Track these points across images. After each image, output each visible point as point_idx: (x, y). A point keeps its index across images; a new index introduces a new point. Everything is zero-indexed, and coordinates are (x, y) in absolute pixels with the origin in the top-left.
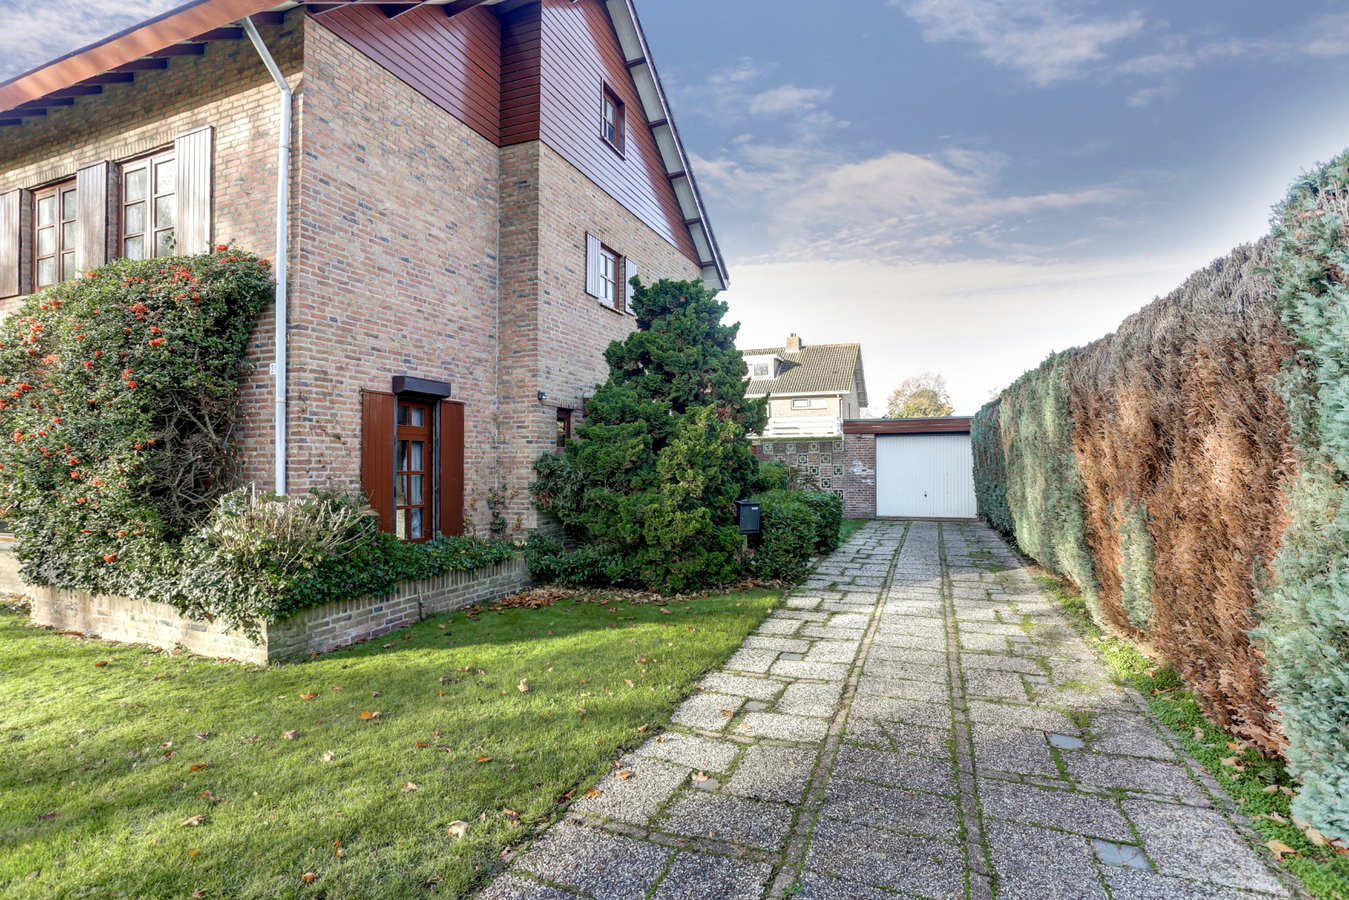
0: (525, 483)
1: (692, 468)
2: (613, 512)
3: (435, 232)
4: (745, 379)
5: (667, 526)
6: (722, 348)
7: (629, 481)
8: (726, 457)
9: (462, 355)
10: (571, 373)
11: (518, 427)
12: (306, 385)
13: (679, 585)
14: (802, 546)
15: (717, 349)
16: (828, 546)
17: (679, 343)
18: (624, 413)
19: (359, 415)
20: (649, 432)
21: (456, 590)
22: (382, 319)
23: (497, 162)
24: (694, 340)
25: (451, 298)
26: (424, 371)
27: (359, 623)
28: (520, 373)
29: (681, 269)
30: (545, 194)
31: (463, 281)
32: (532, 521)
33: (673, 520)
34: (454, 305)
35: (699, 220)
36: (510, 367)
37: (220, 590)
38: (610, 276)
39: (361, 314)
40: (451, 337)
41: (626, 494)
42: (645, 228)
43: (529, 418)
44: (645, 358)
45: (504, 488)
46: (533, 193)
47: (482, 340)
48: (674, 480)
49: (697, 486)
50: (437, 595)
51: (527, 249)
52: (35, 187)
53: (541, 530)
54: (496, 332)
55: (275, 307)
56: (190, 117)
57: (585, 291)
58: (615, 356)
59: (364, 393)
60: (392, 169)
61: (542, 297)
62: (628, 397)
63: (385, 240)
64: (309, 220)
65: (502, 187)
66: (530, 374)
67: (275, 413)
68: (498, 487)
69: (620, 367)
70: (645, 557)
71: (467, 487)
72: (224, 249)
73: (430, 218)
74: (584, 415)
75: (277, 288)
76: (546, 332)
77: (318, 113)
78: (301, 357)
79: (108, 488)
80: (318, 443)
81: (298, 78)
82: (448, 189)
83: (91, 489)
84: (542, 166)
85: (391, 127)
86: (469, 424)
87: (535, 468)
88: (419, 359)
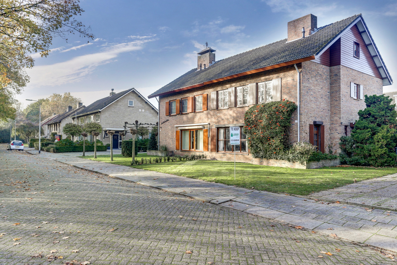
0: (338, 143)
1: (383, 139)
2: (362, 148)
3: (319, 90)
5: (376, 152)
6: (391, 111)
7: (367, 142)
8: (392, 137)
9: (324, 115)
10: (347, 117)
11: (336, 130)
12: (303, 124)
13: (380, 165)
15: (389, 111)
17: (378, 110)
18: (365, 127)
19: (309, 129)
20: (371, 131)
21: (328, 163)
22: (312, 110)
23: (329, 70)
24: (383, 110)
25: (322, 104)
26: (318, 120)
27: (316, 166)
28: (336, 118)
30: (342, 77)
31: (324, 99)
32: (339, 151)
33: (378, 150)
34: (322, 105)
35: (382, 67)
36: (334, 117)
37: (298, 157)
38: (356, 91)
39: (309, 110)
40: (322, 112)
41: (366, 145)
43: (338, 128)
44: (370, 114)
45: (332, 144)
46: (339, 77)
47: (327, 111)
48: (378, 142)
49: (384, 143)
50: (325, 163)
51: (338, 90)
52: (237, 87)
53: (342, 153)
54: (330, 109)
55: (297, 111)
56: (275, 76)
57: (350, 97)
58: (361, 114)
59: (310, 125)
60: (313, 81)
61: (341, 101)
62: (365, 123)
63: (312, 95)
64: (303, 95)
65: (330, 76)
66: (339, 118)
67: (297, 129)
68: (330, 144)
69: (362, 116)
70: (371, 159)
71: (325, 143)
72: (284, 100)
73: (318, 88)
74: (350, 127)
75: (298, 108)
76: (342, 109)
77: (304, 75)
78: (302, 119)
79: (276, 142)
80: (304, 134)
81: (301, 70)
82: (321, 80)
83: (272, 142)
84: (341, 71)
85: (313, 72)
86: (325, 130)
87: (340, 139)
88: (317, 117)
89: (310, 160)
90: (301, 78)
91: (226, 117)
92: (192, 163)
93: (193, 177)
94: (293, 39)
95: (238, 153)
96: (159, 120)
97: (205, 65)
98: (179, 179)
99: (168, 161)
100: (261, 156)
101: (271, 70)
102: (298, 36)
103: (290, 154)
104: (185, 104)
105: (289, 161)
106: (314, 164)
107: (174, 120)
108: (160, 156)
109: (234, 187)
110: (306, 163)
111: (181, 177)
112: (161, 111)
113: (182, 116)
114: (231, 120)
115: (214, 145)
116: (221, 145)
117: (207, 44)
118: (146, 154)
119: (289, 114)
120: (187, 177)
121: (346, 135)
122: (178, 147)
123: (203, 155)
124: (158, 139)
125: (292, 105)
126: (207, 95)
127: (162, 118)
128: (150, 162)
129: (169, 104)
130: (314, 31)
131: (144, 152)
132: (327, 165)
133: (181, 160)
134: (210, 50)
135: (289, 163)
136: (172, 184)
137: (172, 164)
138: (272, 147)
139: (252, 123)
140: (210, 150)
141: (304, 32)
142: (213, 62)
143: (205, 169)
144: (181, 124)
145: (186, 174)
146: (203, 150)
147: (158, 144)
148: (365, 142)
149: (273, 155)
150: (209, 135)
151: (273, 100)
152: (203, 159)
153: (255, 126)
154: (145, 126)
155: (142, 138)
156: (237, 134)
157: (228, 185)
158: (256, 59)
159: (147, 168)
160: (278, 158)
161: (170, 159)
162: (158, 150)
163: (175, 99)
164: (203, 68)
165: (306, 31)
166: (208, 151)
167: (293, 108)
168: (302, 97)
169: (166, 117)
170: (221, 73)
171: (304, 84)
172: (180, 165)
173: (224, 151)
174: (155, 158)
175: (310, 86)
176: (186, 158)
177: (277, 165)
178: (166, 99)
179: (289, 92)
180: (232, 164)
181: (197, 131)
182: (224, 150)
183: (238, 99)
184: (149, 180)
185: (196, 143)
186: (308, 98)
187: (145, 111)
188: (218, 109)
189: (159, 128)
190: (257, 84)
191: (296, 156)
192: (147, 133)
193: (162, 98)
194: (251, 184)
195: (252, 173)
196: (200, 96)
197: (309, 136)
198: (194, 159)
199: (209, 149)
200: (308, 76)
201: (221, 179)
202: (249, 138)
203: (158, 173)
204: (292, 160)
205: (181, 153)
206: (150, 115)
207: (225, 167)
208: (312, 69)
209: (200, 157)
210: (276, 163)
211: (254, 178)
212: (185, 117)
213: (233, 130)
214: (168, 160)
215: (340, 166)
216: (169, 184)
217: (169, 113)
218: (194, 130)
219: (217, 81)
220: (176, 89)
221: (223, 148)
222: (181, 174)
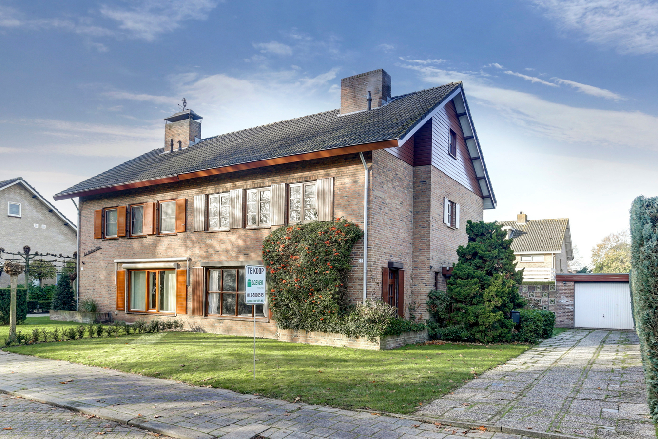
0: (424, 301)
1: (497, 297)
2: (465, 312)
3: (398, 207)
4: (514, 262)
5: (487, 318)
6: (506, 249)
7: (472, 301)
8: (509, 293)
9: (403, 252)
10: (439, 257)
11: (421, 279)
12: (372, 266)
13: (490, 340)
14: (537, 330)
15: (503, 250)
16: (548, 334)
17: (489, 248)
18: (469, 276)
19: (381, 276)
20: (479, 283)
21: (412, 338)
22: (386, 242)
23: (413, 172)
24: (495, 247)
25: (401, 231)
26: (395, 260)
27: (394, 343)
28: (422, 258)
29: (475, 202)
30: (433, 186)
31: (404, 223)
32: (427, 316)
33: (490, 316)
34: (401, 233)
35: (484, 177)
36: (418, 256)
37: (365, 328)
38: (450, 213)
39: (382, 241)
40: (401, 245)
41: (471, 306)
42: (463, 188)
43: (426, 276)
44: (475, 254)
45: (415, 303)
46: (428, 187)
47: (409, 245)
48: (490, 301)
49: (499, 304)
50: (408, 338)
51: (426, 209)
52: (248, 189)
53: (431, 320)
54: (412, 242)
55: (363, 241)
56: (322, 172)
57: (443, 222)
58: (461, 253)
59: (383, 268)
60: (389, 187)
61: (432, 228)
62: (469, 268)
63: (387, 213)
64: (373, 212)
65: (414, 183)
66: (427, 259)
67: (363, 275)
68: (412, 303)
69: (463, 257)
70: (478, 329)
71: (404, 302)
72: (339, 219)
73: (397, 202)
74: (443, 275)
75: (365, 235)
76: (432, 242)
77: (375, 175)
78: (370, 257)
79: (325, 298)
80: (374, 285)
81: (370, 165)
82: (401, 189)
83: (318, 298)
84: (432, 176)
85: (388, 172)
86: (405, 278)
87: (429, 296)
88: (394, 255)
89: (386, 334)
90: (371, 180)
91: (223, 247)
92: (154, 340)
93: (159, 374)
94: (350, 112)
95: (247, 318)
96: (80, 247)
97: (180, 142)
98: (124, 379)
99: (99, 335)
100: (295, 324)
101: (315, 162)
102: (360, 107)
103: (351, 322)
104: (137, 217)
105: (349, 335)
106: (391, 341)
107: (114, 249)
108: (81, 322)
109: (255, 397)
110: (381, 338)
111: (132, 375)
112: (83, 229)
113: (130, 240)
114: (234, 254)
115: (199, 302)
116: (214, 301)
117: (185, 102)
118: (49, 317)
119: (349, 247)
120: (145, 375)
121: (437, 289)
122: (120, 305)
123: (176, 323)
124: (76, 287)
125: (354, 231)
126: (186, 200)
127: (87, 244)
128: (56, 338)
129: (103, 216)
130: (386, 101)
131: (43, 312)
132: (410, 342)
133: (128, 332)
134: (191, 114)
135: (348, 339)
136: (109, 394)
137: (108, 343)
138: (317, 308)
139: (278, 260)
140: (189, 312)
141: (370, 100)
142: (197, 140)
143: (183, 353)
144: (128, 257)
145: (143, 368)
146: (175, 312)
147: (76, 298)
148: (470, 301)
149: (318, 323)
150: (189, 281)
151: (319, 219)
152: (177, 330)
153: (284, 267)
154: (45, 258)
155: (41, 283)
156: (260, 283)
157: (243, 392)
158: (283, 139)
159: (45, 354)
160: (328, 330)
161: (104, 331)
162: (75, 310)
163: (116, 205)
164: (176, 149)
165: (373, 99)
166: (186, 313)
167: (356, 235)
168: (371, 216)
169: (95, 241)
170: (215, 159)
171: (376, 193)
172: (127, 344)
173: (220, 315)
174: (67, 328)
175: (385, 197)
176: (140, 327)
177: (325, 343)
178: (96, 204)
179: (348, 205)
180: (237, 342)
181: (164, 272)
182: (219, 313)
183: (250, 215)
184: (49, 384)
185: (160, 298)
186: (381, 218)
187: (47, 229)
188: (207, 230)
189: (79, 264)
190: (287, 185)
191: (363, 327)
192: (51, 273)
193: (86, 201)
194: (290, 387)
195: (284, 362)
196: (170, 202)
197: (381, 289)
198: (156, 331)
199: (188, 309)
200: (381, 178)
201: (223, 377)
202: (272, 290)
203: (75, 366)
204: (354, 333)
205: (127, 316)
206: (61, 238)
207: (225, 347)
208: (387, 165)
209: (169, 325)
210: (325, 339)
211: (292, 373)
212: (136, 244)
213: (252, 272)
214: (100, 332)
215: (431, 342)
216: (100, 395)
217: (102, 233)
218: (157, 271)
219: (206, 173)
220: (118, 185)
221: (218, 308)
222: (131, 367)
